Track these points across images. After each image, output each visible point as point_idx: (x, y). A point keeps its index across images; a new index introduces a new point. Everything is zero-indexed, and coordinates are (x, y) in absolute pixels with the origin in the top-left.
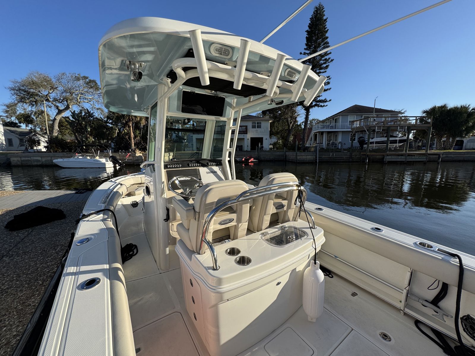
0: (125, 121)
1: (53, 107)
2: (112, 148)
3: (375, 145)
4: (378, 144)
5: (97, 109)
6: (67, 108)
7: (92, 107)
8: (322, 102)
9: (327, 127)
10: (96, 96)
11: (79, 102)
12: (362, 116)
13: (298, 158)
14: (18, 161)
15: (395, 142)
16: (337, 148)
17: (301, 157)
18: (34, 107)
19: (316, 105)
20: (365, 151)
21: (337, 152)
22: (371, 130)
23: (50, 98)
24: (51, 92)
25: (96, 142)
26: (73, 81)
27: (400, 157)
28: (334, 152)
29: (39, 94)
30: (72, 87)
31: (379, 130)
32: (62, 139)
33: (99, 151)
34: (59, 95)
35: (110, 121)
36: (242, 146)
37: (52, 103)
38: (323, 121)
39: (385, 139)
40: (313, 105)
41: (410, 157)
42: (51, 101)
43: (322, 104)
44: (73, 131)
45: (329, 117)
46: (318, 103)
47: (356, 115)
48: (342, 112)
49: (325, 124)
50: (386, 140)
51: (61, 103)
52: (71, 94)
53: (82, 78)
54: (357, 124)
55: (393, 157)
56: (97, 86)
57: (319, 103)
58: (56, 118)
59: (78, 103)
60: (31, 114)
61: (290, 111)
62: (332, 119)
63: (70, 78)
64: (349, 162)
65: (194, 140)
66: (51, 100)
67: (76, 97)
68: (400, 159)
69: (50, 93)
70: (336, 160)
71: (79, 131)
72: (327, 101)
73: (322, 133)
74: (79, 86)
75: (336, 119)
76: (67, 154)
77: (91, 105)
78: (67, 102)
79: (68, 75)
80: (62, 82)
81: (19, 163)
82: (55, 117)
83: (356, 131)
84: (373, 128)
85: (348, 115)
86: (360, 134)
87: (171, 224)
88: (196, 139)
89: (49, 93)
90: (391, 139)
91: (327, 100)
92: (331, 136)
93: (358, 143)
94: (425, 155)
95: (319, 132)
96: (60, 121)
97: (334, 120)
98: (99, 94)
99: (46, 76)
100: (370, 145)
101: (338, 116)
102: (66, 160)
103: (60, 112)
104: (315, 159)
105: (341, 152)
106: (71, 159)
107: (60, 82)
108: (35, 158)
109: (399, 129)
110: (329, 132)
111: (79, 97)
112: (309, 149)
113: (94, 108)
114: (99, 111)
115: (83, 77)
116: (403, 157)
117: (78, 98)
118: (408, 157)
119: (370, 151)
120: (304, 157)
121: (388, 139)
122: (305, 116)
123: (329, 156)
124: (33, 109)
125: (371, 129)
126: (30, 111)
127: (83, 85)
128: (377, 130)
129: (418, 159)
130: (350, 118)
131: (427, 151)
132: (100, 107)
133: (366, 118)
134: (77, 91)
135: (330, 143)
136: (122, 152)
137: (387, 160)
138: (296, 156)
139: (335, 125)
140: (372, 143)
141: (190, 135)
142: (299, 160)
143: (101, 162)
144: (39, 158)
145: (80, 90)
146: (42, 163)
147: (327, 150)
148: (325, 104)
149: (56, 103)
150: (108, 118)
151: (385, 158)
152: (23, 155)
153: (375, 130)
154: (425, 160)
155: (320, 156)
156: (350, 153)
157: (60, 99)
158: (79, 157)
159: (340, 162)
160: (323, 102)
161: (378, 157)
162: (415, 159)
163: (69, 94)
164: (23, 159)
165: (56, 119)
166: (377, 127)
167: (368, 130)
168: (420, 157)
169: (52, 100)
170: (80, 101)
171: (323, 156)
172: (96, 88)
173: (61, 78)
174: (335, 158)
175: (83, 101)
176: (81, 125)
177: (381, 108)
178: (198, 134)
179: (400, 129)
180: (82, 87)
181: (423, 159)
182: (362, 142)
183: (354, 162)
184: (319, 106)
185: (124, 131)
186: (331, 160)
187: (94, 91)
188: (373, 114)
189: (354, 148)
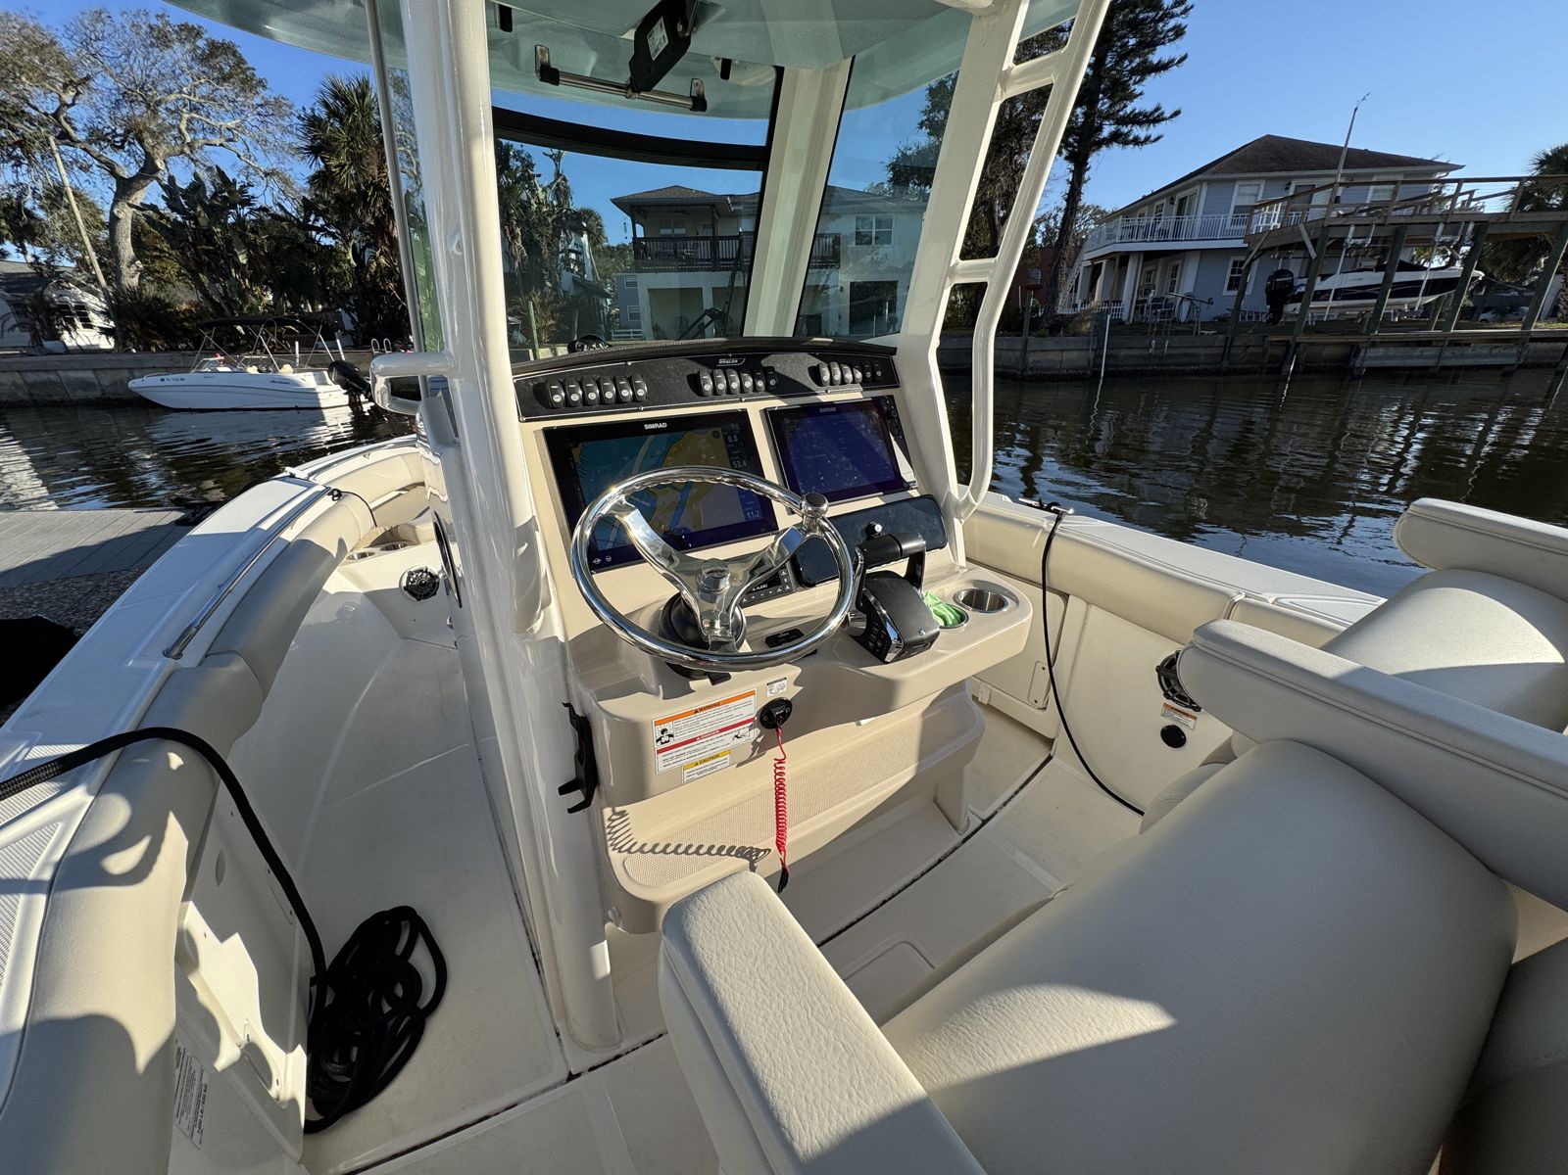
0: (373, 217)
1: (95, 168)
2: (345, 333)
3: (1331, 303)
4: (1344, 298)
5: (266, 175)
6: (148, 170)
7: (245, 164)
8: (1140, 123)
9: (1145, 235)
10: (252, 119)
11: (188, 144)
12: (1290, 184)
13: (1031, 358)
14: (14, 384)
15: (1411, 289)
16: (1174, 321)
17: (1039, 356)
18: (24, 167)
19: (1116, 137)
20: (1290, 328)
21: (1177, 333)
22: (1331, 239)
23: (75, 129)
24: (68, 98)
25: (281, 307)
26: (146, 47)
27: (1418, 351)
28: (1166, 332)
29: (28, 109)
30: (148, 76)
31: (1360, 241)
32: (159, 300)
33: (297, 343)
34: (105, 113)
35: (316, 220)
36: (818, 317)
37: (85, 149)
38: (1128, 212)
39: (1377, 278)
40: (1104, 139)
41: (1457, 350)
42: (79, 142)
43: (1139, 132)
44: (185, 267)
45: (1153, 194)
46: (1125, 130)
47: (1268, 179)
48: (1213, 169)
49: (1135, 221)
50: (1380, 282)
51: (122, 147)
52: (152, 107)
53: (176, 32)
54: (1271, 219)
55: (1392, 351)
56: (244, 72)
57: (1130, 126)
58: (115, 211)
59: (187, 150)
60: (20, 197)
61: (1005, 168)
62: (1164, 201)
63: (129, 35)
64: (1218, 373)
65: (644, 297)
66: (81, 136)
67: (170, 121)
68: (1418, 357)
69: (69, 106)
70: (1170, 365)
71: (209, 264)
72: (1164, 119)
73: (1123, 259)
74: (174, 72)
75: (1182, 201)
76: (184, 355)
77: (239, 156)
78: (141, 142)
79: (118, 19)
80: (103, 52)
81: (22, 395)
82: (112, 209)
83: (1265, 246)
84: (1335, 234)
85: (1234, 181)
86: (1279, 258)
87: (607, 812)
88: (649, 290)
89: (64, 104)
90: (1400, 277)
91: (1162, 114)
92: (1156, 270)
93: (1265, 295)
94: (1517, 339)
95: (1110, 256)
96: (134, 225)
97: (1176, 202)
98: (259, 109)
99: (31, 24)
100: (1313, 305)
101: (1193, 185)
102: (172, 379)
103: (125, 188)
104: (1091, 364)
105: (1189, 333)
106: (191, 377)
107: (93, 55)
108: (72, 374)
109: (1439, 233)
110: (1149, 256)
111: (184, 122)
112: (1071, 326)
113: (251, 170)
114: (275, 184)
115: (181, 30)
116: (1429, 351)
117: (183, 127)
118: (1448, 353)
119: (1308, 330)
120: (1052, 356)
121: (1387, 279)
122: (1067, 188)
123: (1145, 352)
124: (21, 179)
125: (1330, 236)
126: (13, 187)
127: (190, 68)
128: (1350, 241)
129: (1485, 356)
130: (1244, 193)
131: (1527, 325)
132: (275, 167)
133: (1304, 193)
134: (173, 97)
135: (1145, 301)
136: (382, 347)
137: (1367, 363)
138: (1025, 351)
139: (1178, 225)
140: (1322, 297)
141: (622, 277)
142: (1032, 369)
143: (298, 385)
144: (89, 375)
145: (181, 92)
146: (104, 394)
147: (1138, 328)
148: (1154, 131)
149: (102, 149)
150: (308, 206)
151: (1362, 354)
152: (26, 363)
153: (1343, 240)
154: (1512, 361)
155: (1112, 352)
156: (1228, 338)
157: (114, 131)
158: (220, 369)
159: (1185, 373)
160: (1144, 122)
161: (1328, 352)
162: (1474, 356)
163: (143, 108)
164: (31, 377)
165: (118, 219)
166: (1352, 229)
167: (1314, 242)
168: (1494, 351)
169: (84, 137)
170: (194, 140)
171: (1124, 352)
172: (243, 82)
173: (93, 37)
174: (1169, 356)
175: (204, 138)
176: (210, 240)
177: (1370, 149)
178: (656, 271)
179: (1443, 234)
180: (189, 78)
181: (1507, 356)
182: (1279, 293)
183: (1236, 372)
184: (1126, 143)
185: (377, 259)
186: (1150, 368)
187: (237, 96)
188: (1335, 176)
189: (1243, 318)
